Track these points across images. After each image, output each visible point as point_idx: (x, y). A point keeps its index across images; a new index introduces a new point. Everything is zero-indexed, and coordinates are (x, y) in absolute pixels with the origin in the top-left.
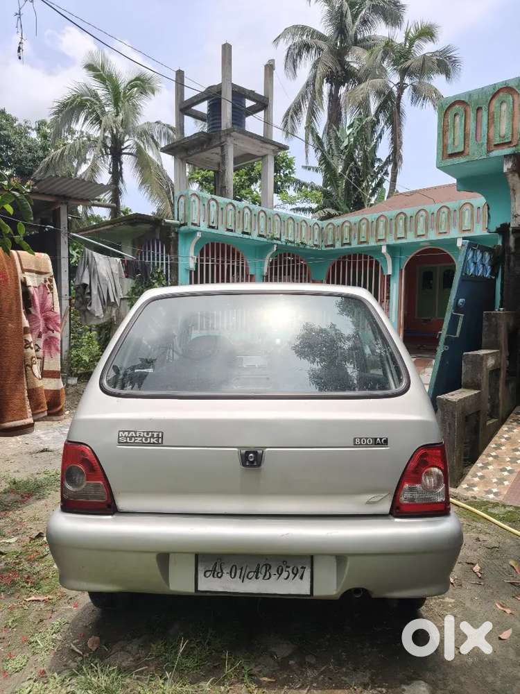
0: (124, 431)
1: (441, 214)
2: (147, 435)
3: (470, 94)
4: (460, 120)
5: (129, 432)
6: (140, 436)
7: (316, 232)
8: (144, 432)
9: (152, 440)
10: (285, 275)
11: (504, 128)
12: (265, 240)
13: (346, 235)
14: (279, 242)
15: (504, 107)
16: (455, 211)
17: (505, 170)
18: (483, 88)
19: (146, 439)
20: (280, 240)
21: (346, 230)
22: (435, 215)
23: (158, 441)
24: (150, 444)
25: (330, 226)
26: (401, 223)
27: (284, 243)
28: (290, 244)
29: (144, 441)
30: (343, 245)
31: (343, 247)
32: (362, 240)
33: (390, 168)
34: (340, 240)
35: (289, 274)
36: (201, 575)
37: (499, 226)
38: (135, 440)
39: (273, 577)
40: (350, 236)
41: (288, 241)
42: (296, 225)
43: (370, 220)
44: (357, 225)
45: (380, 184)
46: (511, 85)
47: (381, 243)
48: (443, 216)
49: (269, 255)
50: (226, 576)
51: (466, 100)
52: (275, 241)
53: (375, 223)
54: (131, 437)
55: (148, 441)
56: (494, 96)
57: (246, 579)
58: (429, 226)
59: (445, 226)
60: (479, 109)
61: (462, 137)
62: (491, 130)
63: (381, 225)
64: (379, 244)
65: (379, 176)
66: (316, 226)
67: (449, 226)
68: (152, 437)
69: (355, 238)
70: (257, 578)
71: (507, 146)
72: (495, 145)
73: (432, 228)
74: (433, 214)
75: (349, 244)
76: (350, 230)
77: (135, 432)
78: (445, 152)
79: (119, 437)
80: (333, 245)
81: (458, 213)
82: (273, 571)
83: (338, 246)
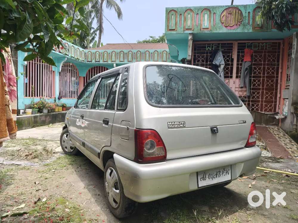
0: (170, 122)
1: (138, 53)
2: (179, 123)
3: (177, 8)
4: (174, 17)
5: (172, 122)
6: (176, 124)
7: (83, 54)
8: (178, 122)
9: (182, 125)
10: (68, 73)
11: (189, 23)
12: (62, 55)
13: (97, 57)
14: (68, 57)
15: (189, 16)
16: (143, 53)
17: (189, 38)
18: (182, 7)
19: (179, 126)
20: (68, 56)
21: (97, 55)
22: (136, 54)
23: (183, 125)
24: (181, 127)
25: (89, 53)
26: (122, 55)
27: (70, 58)
28: (72, 58)
29: (178, 126)
30: (96, 61)
31: (96, 63)
32: (105, 60)
33: (98, 33)
34: (95, 59)
35: (70, 73)
36: (199, 180)
37: (182, 59)
38: (175, 126)
39: (221, 175)
40: (99, 58)
41: (72, 57)
42: (75, 50)
43: (108, 52)
44: (102, 54)
45: (93, 39)
46: (192, 9)
47: (113, 62)
48: (139, 55)
49: (63, 62)
50: (207, 179)
51: (176, 10)
52: (66, 56)
53: (111, 54)
54: (173, 124)
55: (180, 126)
56: (186, 11)
57: (213, 178)
58: (133, 57)
59: (139, 59)
60: (181, 14)
61: (175, 24)
62: (185, 24)
63: (113, 55)
64: (113, 63)
65: (93, 35)
66: (83, 52)
67: (141, 58)
68: (181, 124)
69: (101, 59)
70: (217, 177)
71: (190, 30)
72: (186, 29)
73: (135, 59)
74: (135, 53)
75: (99, 61)
76: (99, 55)
77: (174, 122)
78: (168, 28)
79: (168, 125)
80: (91, 61)
81: (144, 54)
82: (221, 173)
83: (93, 61)
